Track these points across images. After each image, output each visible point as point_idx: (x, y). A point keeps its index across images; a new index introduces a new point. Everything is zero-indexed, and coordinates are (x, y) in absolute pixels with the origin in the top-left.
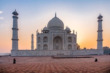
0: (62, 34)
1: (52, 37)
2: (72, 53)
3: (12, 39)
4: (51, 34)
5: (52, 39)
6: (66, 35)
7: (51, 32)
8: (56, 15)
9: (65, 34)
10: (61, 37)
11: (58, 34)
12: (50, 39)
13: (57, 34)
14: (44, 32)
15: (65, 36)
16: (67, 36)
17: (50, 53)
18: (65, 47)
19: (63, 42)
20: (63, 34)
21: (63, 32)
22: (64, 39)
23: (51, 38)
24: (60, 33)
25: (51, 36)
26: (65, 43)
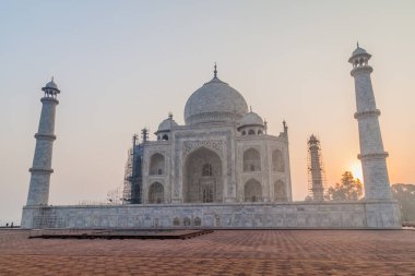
0: (218, 138)
1: (181, 153)
2: (238, 216)
3: (31, 170)
4: (177, 142)
5: (182, 162)
6: (232, 141)
7: (177, 137)
8: (215, 72)
9: (229, 139)
10: (213, 150)
11: (204, 139)
12: (173, 163)
13: (197, 141)
14: (159, 138)
15: (229, 146)
16: (240, 144)
17: (148, 218)
18: (234, 191)
19: (225, 172)
20: (224, 138)
21: (223, 133)
22: (229, 157)
23: (177, 157)
24: (212, 138)
25: (177, 150)
26: (230, 174)
